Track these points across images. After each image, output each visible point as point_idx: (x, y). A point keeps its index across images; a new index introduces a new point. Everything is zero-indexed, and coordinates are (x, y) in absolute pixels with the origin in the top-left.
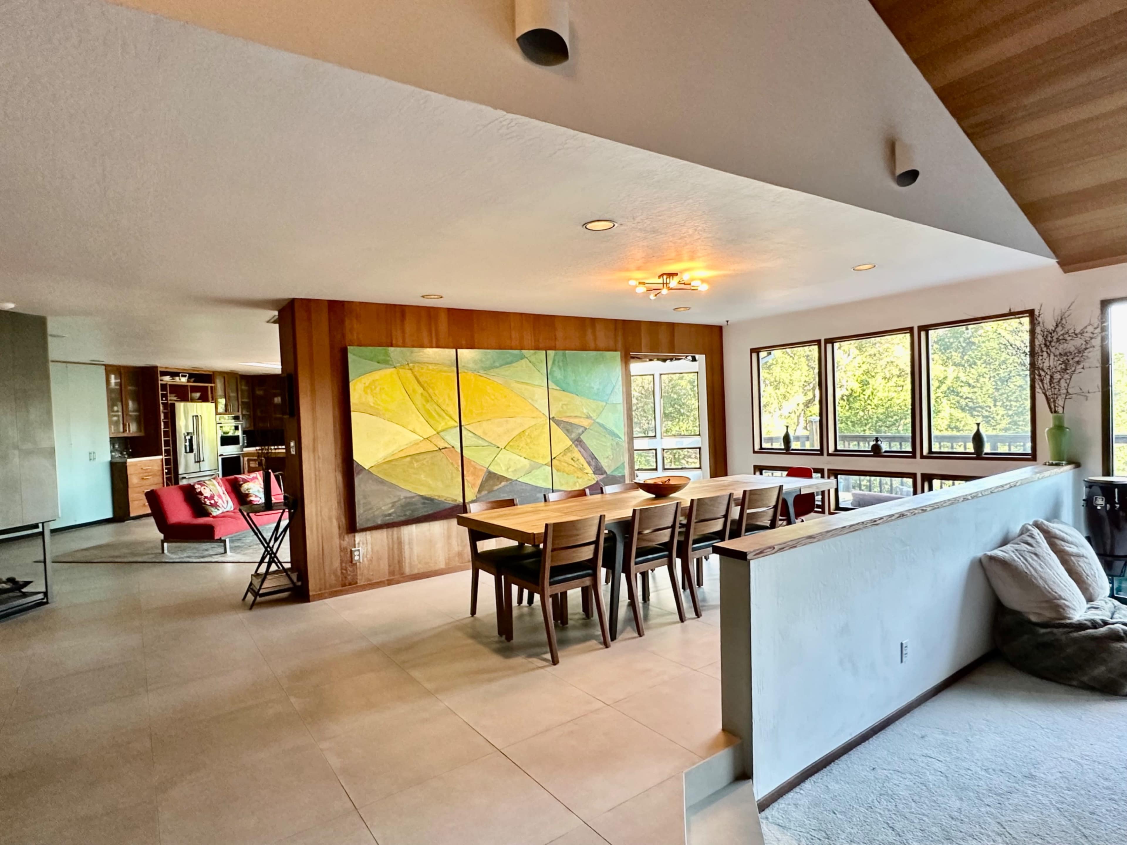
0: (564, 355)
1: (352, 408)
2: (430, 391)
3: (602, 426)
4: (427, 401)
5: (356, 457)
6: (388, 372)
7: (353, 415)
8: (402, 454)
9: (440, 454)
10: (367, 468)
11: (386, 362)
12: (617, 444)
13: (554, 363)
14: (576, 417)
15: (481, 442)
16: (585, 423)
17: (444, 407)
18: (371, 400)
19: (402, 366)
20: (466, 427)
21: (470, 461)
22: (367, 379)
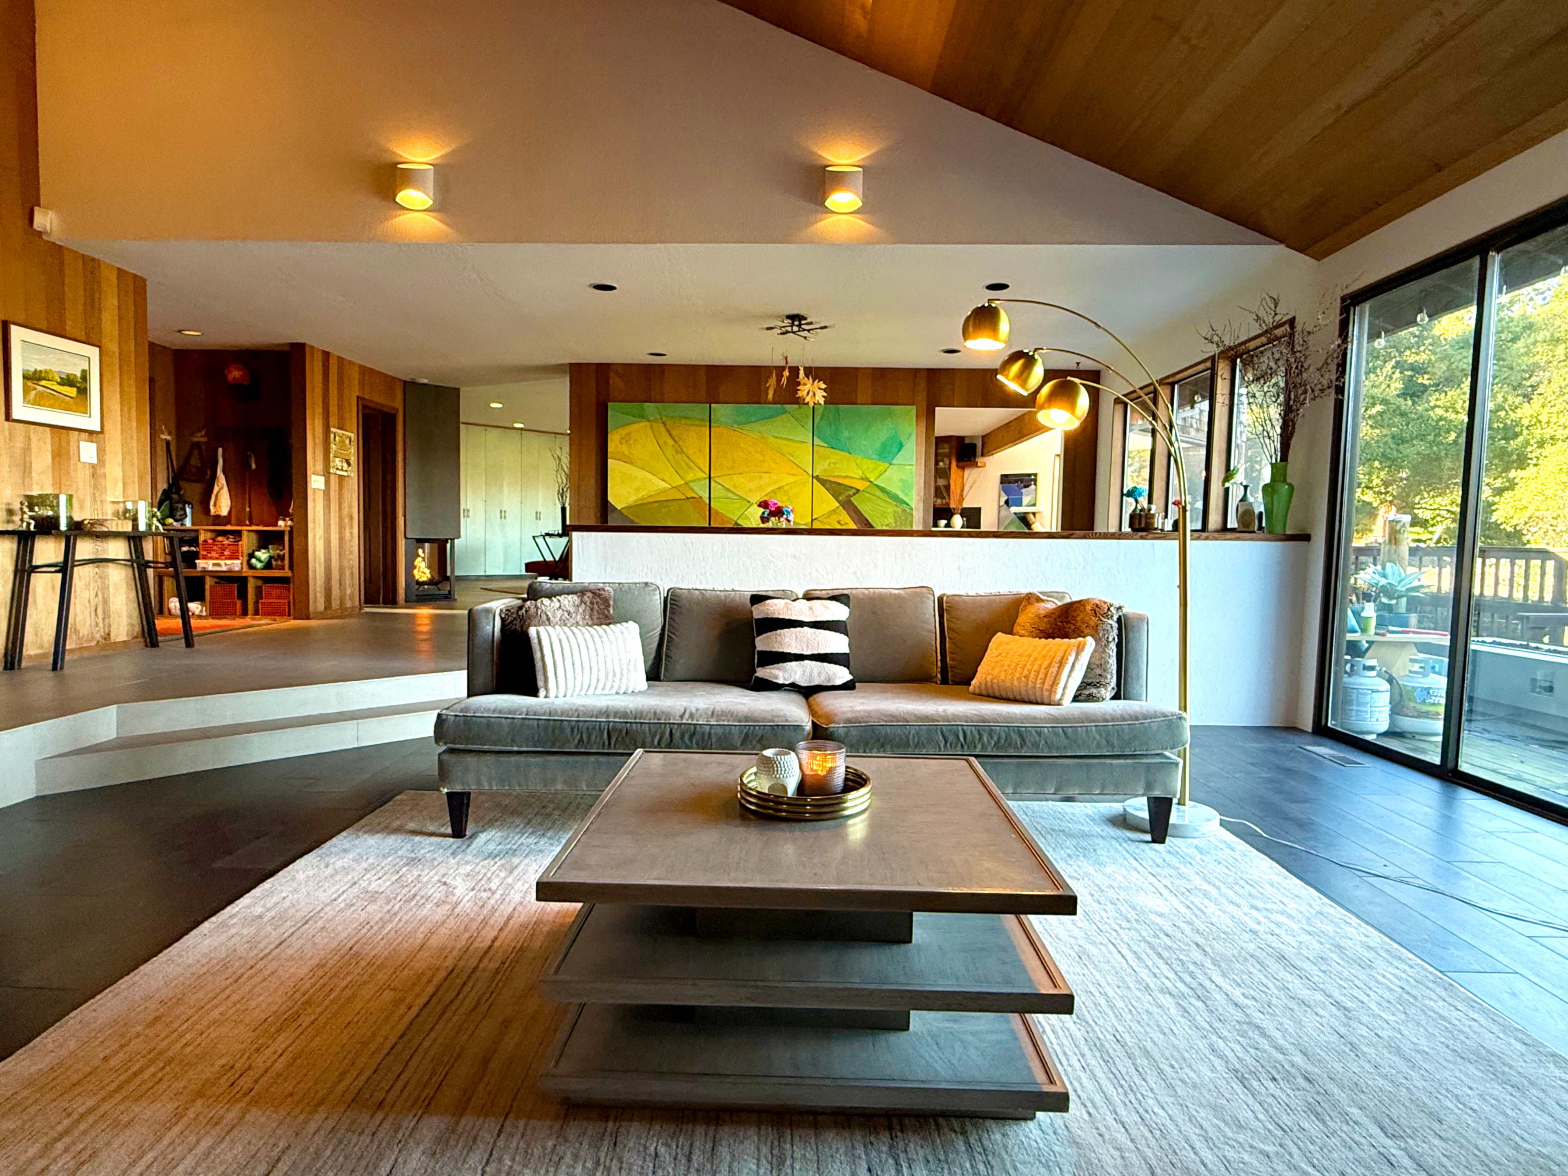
0: (837, 410)
1: (609, 455)
2: (681, 443)
3: (883, 490)
4: (677, 452)
5: (610, 499)
6: (643, 424)
7: (609, 461)
8: (651, 500)
9: (687, 503)
10: (619, 508)
11: (642, 416)
12: (904, 511)
13: (822, 419)
14: (846, 477)
15: (730, 495)
16: (859, 485)
17: (693, 458)
18: (624, 448)
19: (656, 421)
20: (716, 479)
21: (717, 513)
22: (623, 432)
